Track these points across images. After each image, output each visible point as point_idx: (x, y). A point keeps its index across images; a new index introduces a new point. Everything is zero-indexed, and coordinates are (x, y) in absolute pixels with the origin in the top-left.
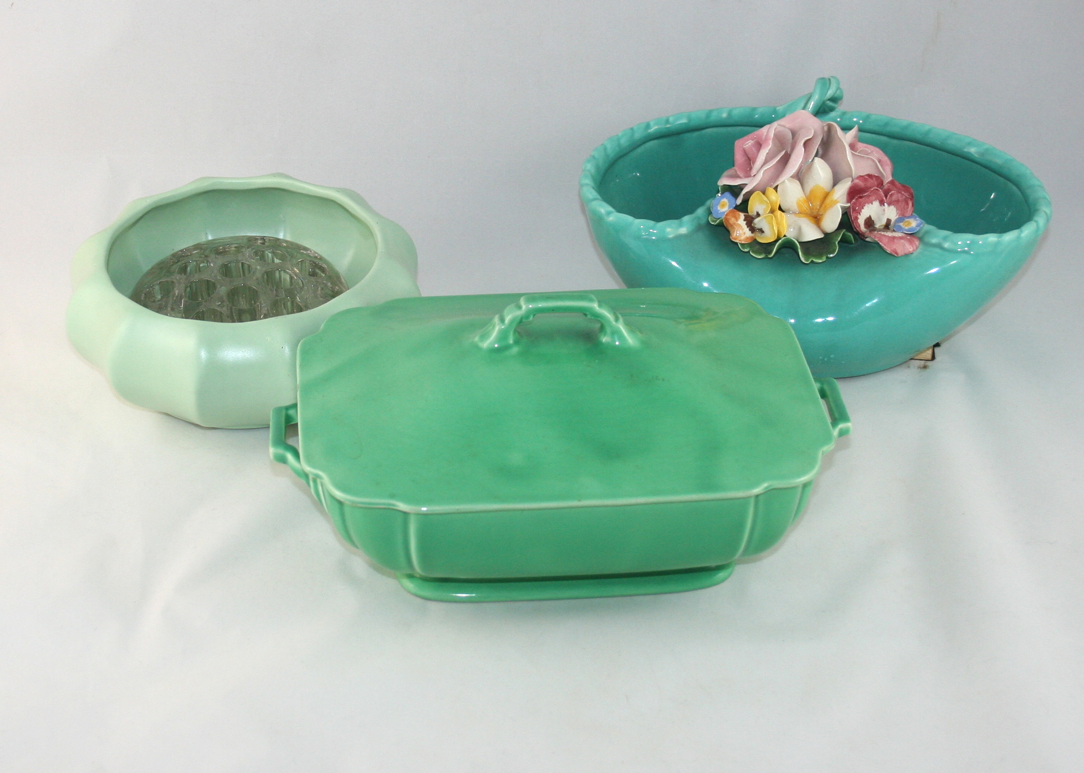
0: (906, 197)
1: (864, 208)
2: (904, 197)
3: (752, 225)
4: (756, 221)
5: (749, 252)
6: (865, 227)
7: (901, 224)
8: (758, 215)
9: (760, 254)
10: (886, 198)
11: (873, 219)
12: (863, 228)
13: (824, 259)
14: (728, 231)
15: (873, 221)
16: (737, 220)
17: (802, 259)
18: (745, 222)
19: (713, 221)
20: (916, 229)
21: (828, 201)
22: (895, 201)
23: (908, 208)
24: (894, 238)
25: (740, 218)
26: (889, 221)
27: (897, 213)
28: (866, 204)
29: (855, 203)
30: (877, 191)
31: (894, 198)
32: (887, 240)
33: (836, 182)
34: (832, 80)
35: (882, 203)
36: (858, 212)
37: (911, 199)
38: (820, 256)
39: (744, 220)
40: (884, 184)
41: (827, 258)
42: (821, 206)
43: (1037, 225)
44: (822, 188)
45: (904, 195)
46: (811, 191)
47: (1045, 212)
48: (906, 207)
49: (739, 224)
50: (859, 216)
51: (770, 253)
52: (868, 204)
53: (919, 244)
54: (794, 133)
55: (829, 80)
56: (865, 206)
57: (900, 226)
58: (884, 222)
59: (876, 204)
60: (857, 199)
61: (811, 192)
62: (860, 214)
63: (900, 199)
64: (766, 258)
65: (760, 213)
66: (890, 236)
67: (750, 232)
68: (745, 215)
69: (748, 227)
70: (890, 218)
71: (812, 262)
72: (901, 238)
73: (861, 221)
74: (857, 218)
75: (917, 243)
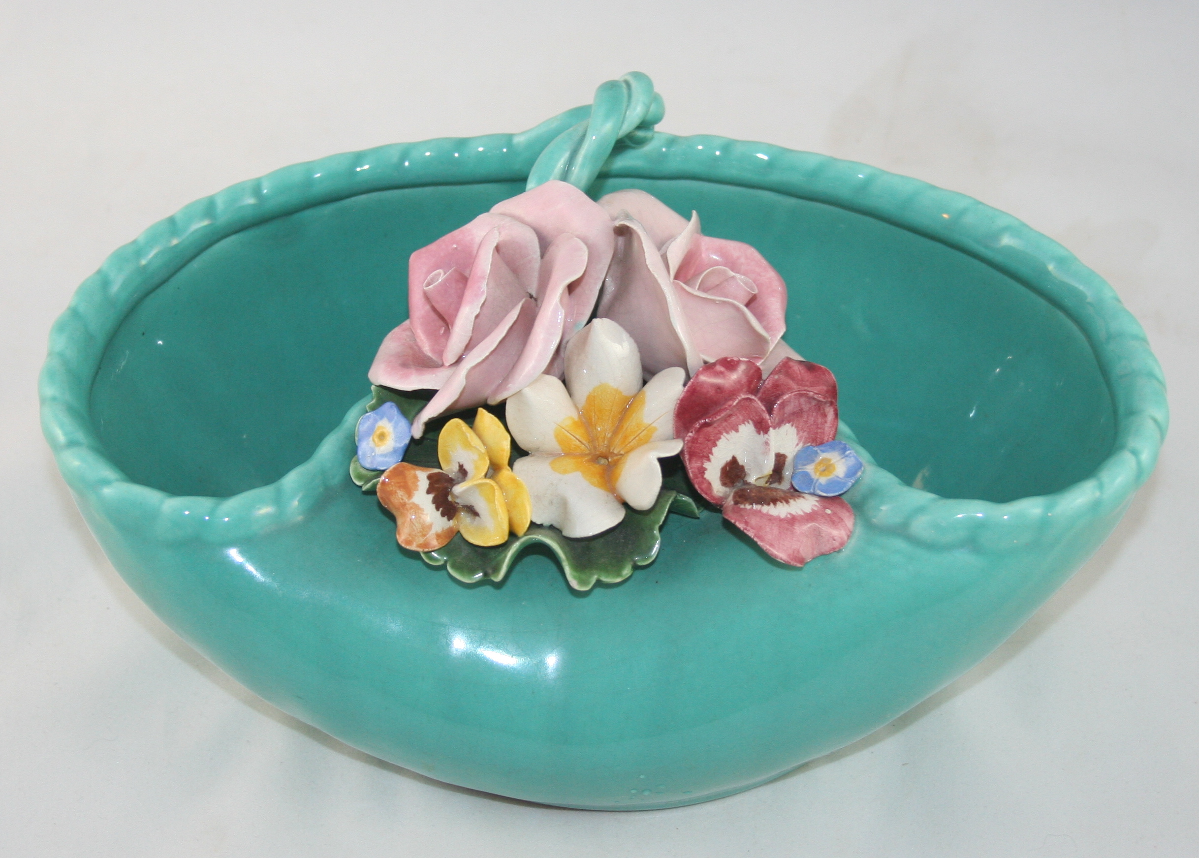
0: (819, 401)
1: (719, 443)
2: (814, 403)
3: (450, 498)
4: (458, 489)
5: (443, 567)
6: (724, 484)
7: (810, 469)
8: (463, 472)
9: (472, 571)
10: (770, 411)
11: (741, 463)
12: (719, 489)
13: (627, 571)
14: (392, 518)
15: (743, 467)
16: (410, 494)
17: (574, 584)
18: (431, 496)
19: (360, 477)
20: (845, 484)
21: (631, 424)
22: (794, 414)
23: (826, 422)
24: (792, 520)
25: (416, 487)
26: (780, 460)
27: (800, 439)
28: (721, 433)
29: (694, 440)
30: (748, 403)
31: (789, 409)
32: (776, 531)
33: (648, 373)
34: (634, 84)
35: (762, 427)
36: (704, 456)
37: (832, 404)
38: (616, 566)
39: (428, 492)
40: (764, 377)
41: (636, 568)
42: (615, 433)
43: (1139, 463)
44: (616, 390)
45: (814, 399)
46: (588, 398)
47: (1155, 421)
48: (820, 420)
49: (414, 504)
50: (706, 465)
51: (496, 569)
52: (727, 433)
53: (855, 524)
54: (545, 244)
55: (628, 84)
56: (720, 438)
57: (807, 475)
58: (769, 466)
59: (747, 430)
60: (699, 431)
61: (591, 399)
62: (709, 460)
63: (806, 407)
64: (486, 581)
65: (466, 467)
66: (783, 516)
67: (445, 518)
68: (430, 477)
69: (437, 509)
70: (782, 452)
71: (599, 584)
72: (810, 517)
73: (713, 473)
74: (702, 471)
75: (849, 521)
